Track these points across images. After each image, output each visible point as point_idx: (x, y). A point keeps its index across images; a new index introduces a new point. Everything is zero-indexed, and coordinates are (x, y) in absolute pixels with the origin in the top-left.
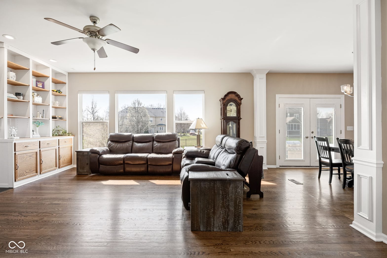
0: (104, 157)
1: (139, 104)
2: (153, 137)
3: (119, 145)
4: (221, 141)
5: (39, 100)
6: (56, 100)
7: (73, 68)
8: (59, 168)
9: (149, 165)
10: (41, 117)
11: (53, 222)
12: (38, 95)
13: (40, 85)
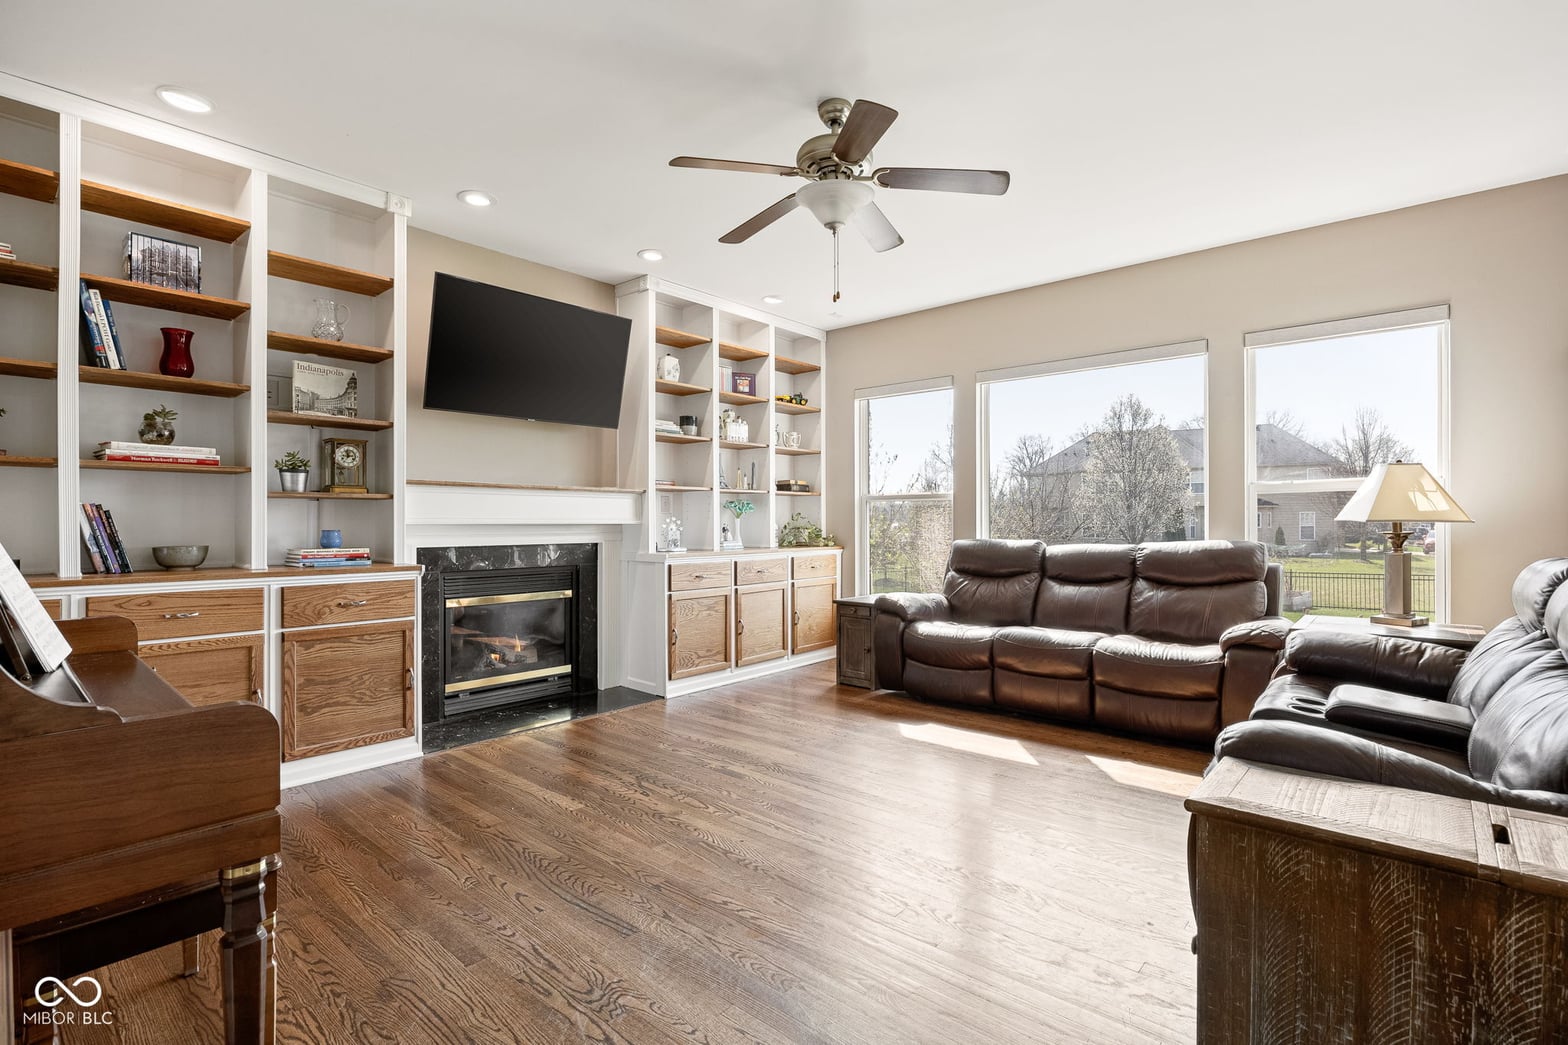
0: (920, 631)
1: (1135, 415)
2: (1135, 560)
3: (986, 589)
4: (1540, 599)
5: (739, 432)
6: (793, 427)
7: (835, 313)
8: (793, 652)
9: (1097, 687)
10: (746, 486)
11: (696, 833)
12: (738, 418)
13: (744, 387)
